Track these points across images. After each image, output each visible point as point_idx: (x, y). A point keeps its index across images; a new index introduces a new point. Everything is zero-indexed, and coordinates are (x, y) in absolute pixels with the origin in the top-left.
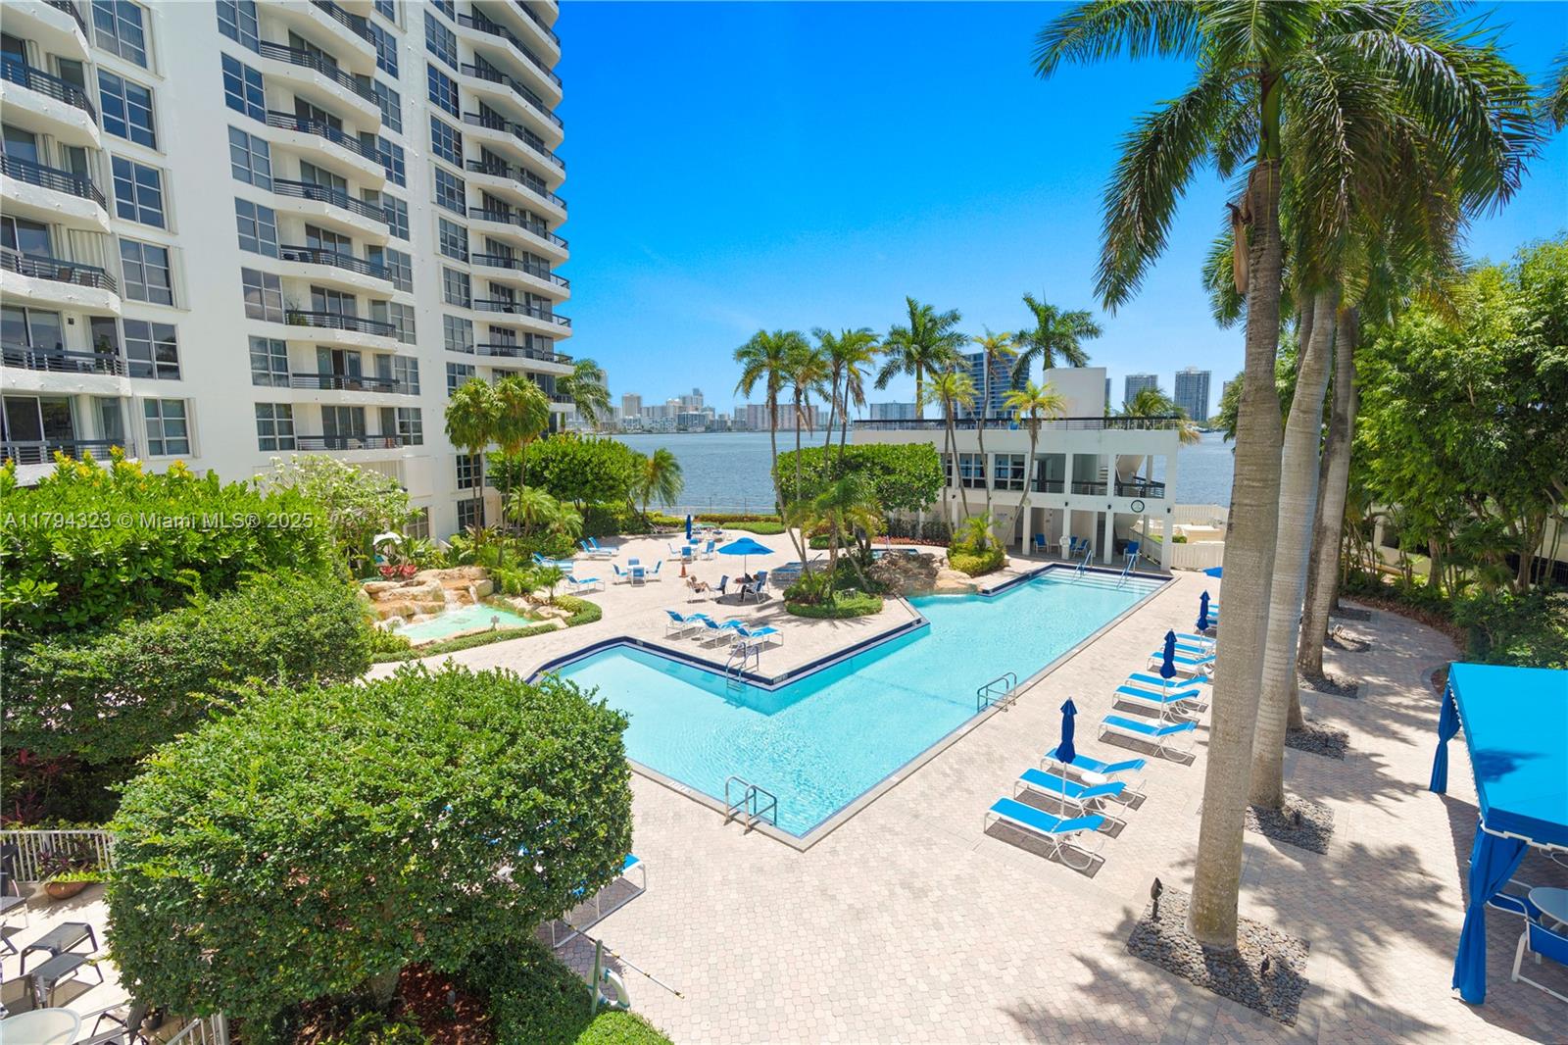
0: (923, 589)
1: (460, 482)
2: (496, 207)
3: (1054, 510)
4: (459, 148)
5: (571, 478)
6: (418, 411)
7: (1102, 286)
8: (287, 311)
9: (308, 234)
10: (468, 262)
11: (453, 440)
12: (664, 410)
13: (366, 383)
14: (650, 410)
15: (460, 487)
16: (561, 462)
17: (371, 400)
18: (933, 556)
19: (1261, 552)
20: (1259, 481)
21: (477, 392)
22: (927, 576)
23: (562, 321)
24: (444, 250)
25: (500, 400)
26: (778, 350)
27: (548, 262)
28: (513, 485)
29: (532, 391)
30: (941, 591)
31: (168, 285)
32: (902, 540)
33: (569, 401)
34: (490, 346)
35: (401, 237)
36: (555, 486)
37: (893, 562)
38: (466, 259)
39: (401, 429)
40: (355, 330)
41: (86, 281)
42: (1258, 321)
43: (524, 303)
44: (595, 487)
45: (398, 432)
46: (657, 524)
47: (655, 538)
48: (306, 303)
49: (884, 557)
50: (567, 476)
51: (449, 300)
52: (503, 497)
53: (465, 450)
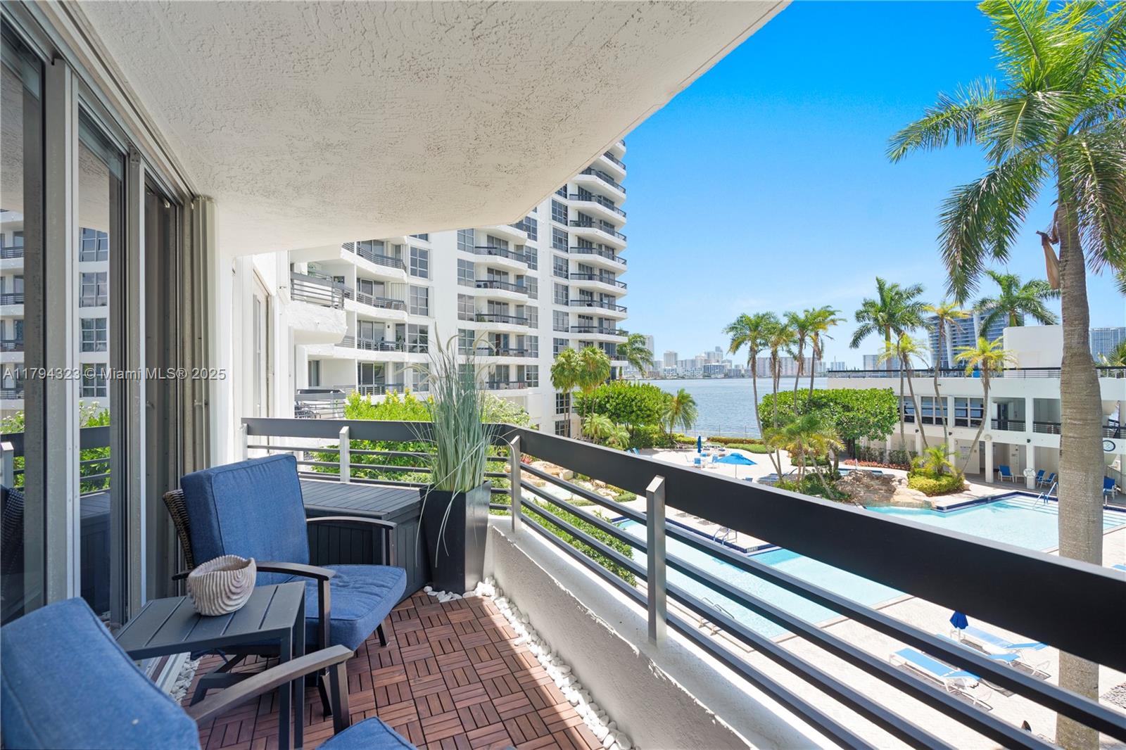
0: (881, 500)
1: (557, 410)
2: (585, 245)
3: (1020, 446)
4: (566, 215)
5: (623, 409)
6: (537, 367)
7: (953, 288)
8: (476, 315)
9: (488, 272)
10: (568, 278)
11: (555, 384)
12: (693, 362)
13: (511, 352)
14: (684, 363)
15: (557, 413)
16: (617, 398)
17: (512, 361)
18: (894, 477)
19: (1087, 471)
20: (1080, 420)
21: (569, 356)
22: (886, 491)
23: (621, 309)
24: (555, 273)
25: (582, 361)
26: (757, 326)
27: (614, 273)
28: (588, 413)
29: (601, 355)
30: (896, 504)
31: (427, 306)
32: (870, 463)
33: (624, 359)
34: (578, 327)
35: (533, 269)
36: (613, 414)
37: (857, 479)
38: (567, 277)
39: (527, 378)
40: (507, 322)
41: (397, 308)
42: (1068, 308)
43: (599, 300)
44: (638, 415)
45: (526, 380)
46: (679, 442)
47: (677, 451)
48: (485, 310)
49: (850, 475)
50: (620, 408)
51: (557, 302)
52: (582, 420)
53: (561, 391)
